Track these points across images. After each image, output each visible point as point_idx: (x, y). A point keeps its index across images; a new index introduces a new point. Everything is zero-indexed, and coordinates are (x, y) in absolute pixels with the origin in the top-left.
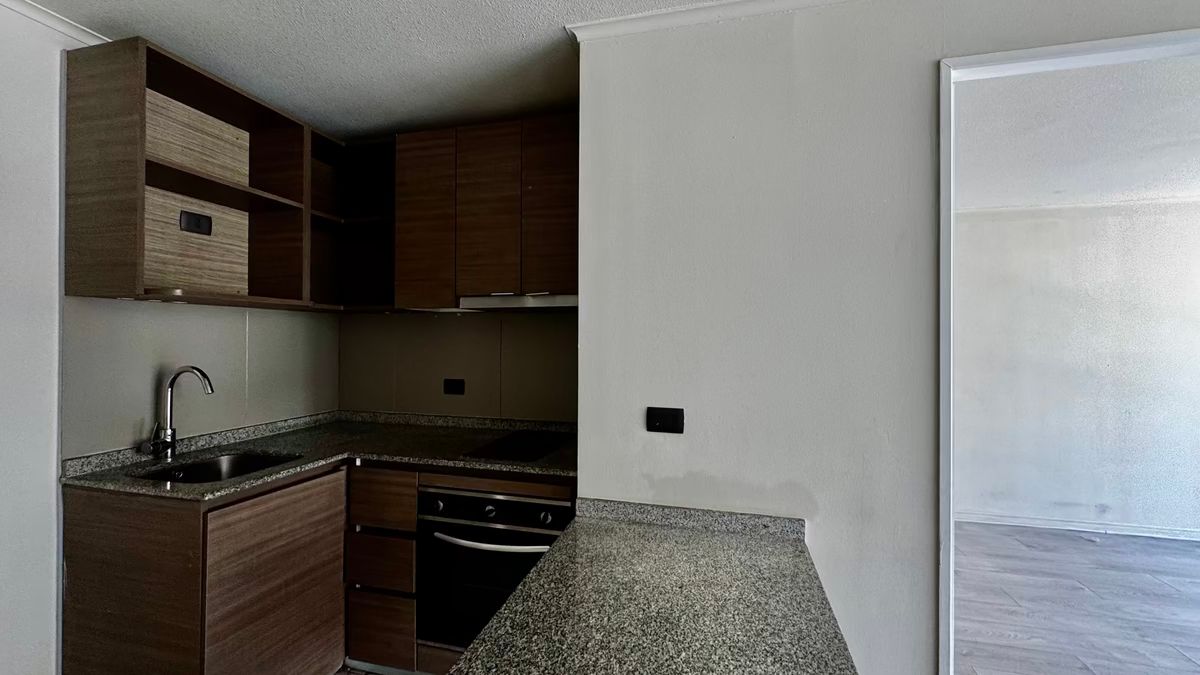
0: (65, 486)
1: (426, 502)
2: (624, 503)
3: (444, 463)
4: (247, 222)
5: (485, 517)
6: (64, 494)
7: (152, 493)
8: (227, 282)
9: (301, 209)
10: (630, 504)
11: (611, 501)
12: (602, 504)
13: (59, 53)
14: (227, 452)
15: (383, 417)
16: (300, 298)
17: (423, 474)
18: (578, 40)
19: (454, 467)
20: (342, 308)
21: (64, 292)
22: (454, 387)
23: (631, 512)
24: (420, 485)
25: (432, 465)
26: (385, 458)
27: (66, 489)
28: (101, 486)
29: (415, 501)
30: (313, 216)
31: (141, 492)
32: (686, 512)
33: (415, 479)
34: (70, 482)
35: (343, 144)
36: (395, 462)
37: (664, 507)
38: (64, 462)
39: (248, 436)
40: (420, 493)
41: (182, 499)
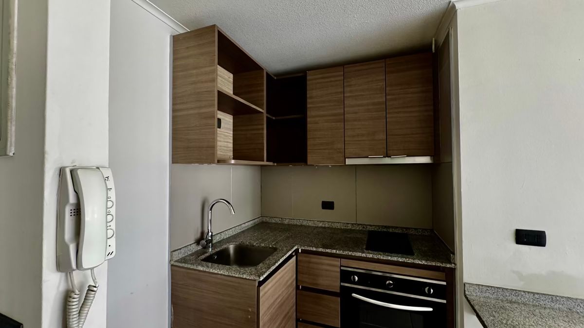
0: (172, 265)
1: (346, 276)
2: (503, 289)
3: (359, 254)
4: (232, 121)
5: (387, 287)
6: (172, 270)
7: (226, 273)
8: (226, 153)
9: (262, 113)
10: (507, 289)
11: (492, 287)
12: (485, 289)
13: (169, 37)
14: (232, 243)
15: (287, 221)
16: (263, 161)
17: (342, 260)
18: (457, 8)
19: (366, 257)
20: (276, 164)
21: (171, 162)
22: (328, 205)
23: (508, 295)
24: (341, 266)
25: (351, 255)
26: (320, 250)
27: (173, 267)
28: (195, 267)
29: (339, 274)
30: (267, 117)
31: (219, 273)
32: (553, 298)
33: (337, 262)
34: (176, 264)
35: (275, 78)
36: (327, 252)
37: (534, 294)
38: (171, 252)
39: (233, 233)
40: (341, 270)
41: (246, 279)
